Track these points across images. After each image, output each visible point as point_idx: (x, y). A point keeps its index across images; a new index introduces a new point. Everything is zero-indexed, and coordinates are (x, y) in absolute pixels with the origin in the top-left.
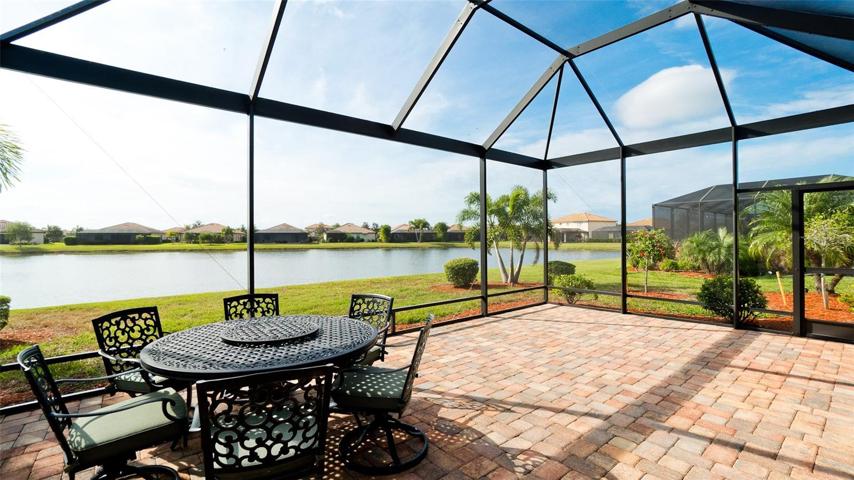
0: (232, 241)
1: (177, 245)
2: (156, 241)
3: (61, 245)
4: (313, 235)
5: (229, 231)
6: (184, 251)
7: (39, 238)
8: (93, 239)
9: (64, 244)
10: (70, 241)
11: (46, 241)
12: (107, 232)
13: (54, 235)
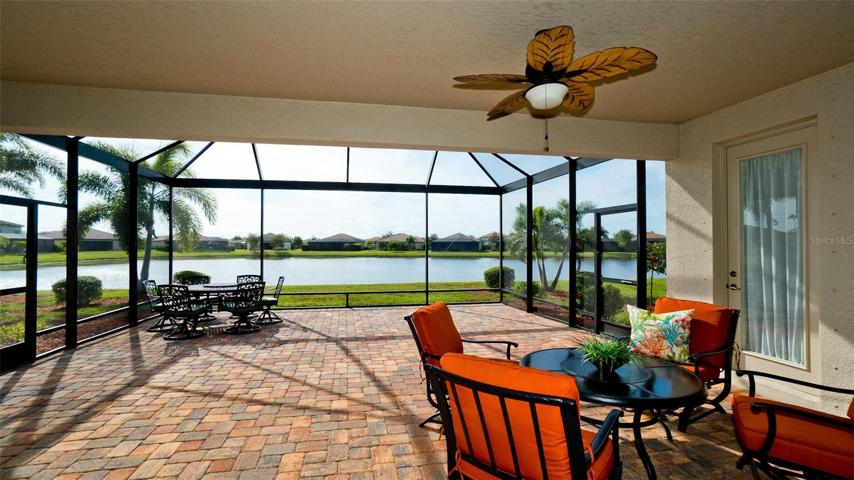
0: (414, 249)
1: (372, 252)
2: (358, 248)
3: (299, 251)
4: (486, 244)
5: (411, 240)
6: (376, 256)
7: (287, 245)
8: (318, 246)
9: (300, 250)
10: (305, 248)
11: (292, 248)
12: (327, 241)
13: (297, 243)
